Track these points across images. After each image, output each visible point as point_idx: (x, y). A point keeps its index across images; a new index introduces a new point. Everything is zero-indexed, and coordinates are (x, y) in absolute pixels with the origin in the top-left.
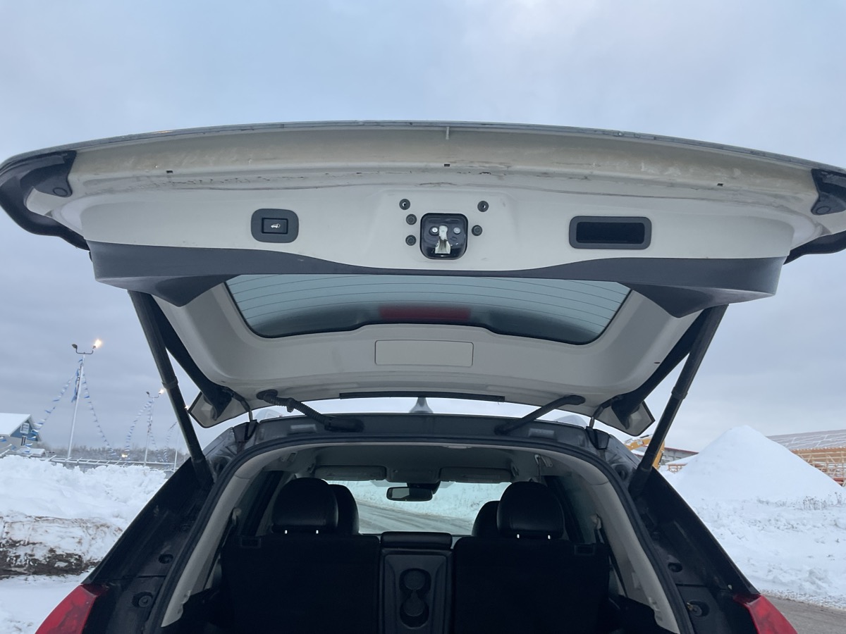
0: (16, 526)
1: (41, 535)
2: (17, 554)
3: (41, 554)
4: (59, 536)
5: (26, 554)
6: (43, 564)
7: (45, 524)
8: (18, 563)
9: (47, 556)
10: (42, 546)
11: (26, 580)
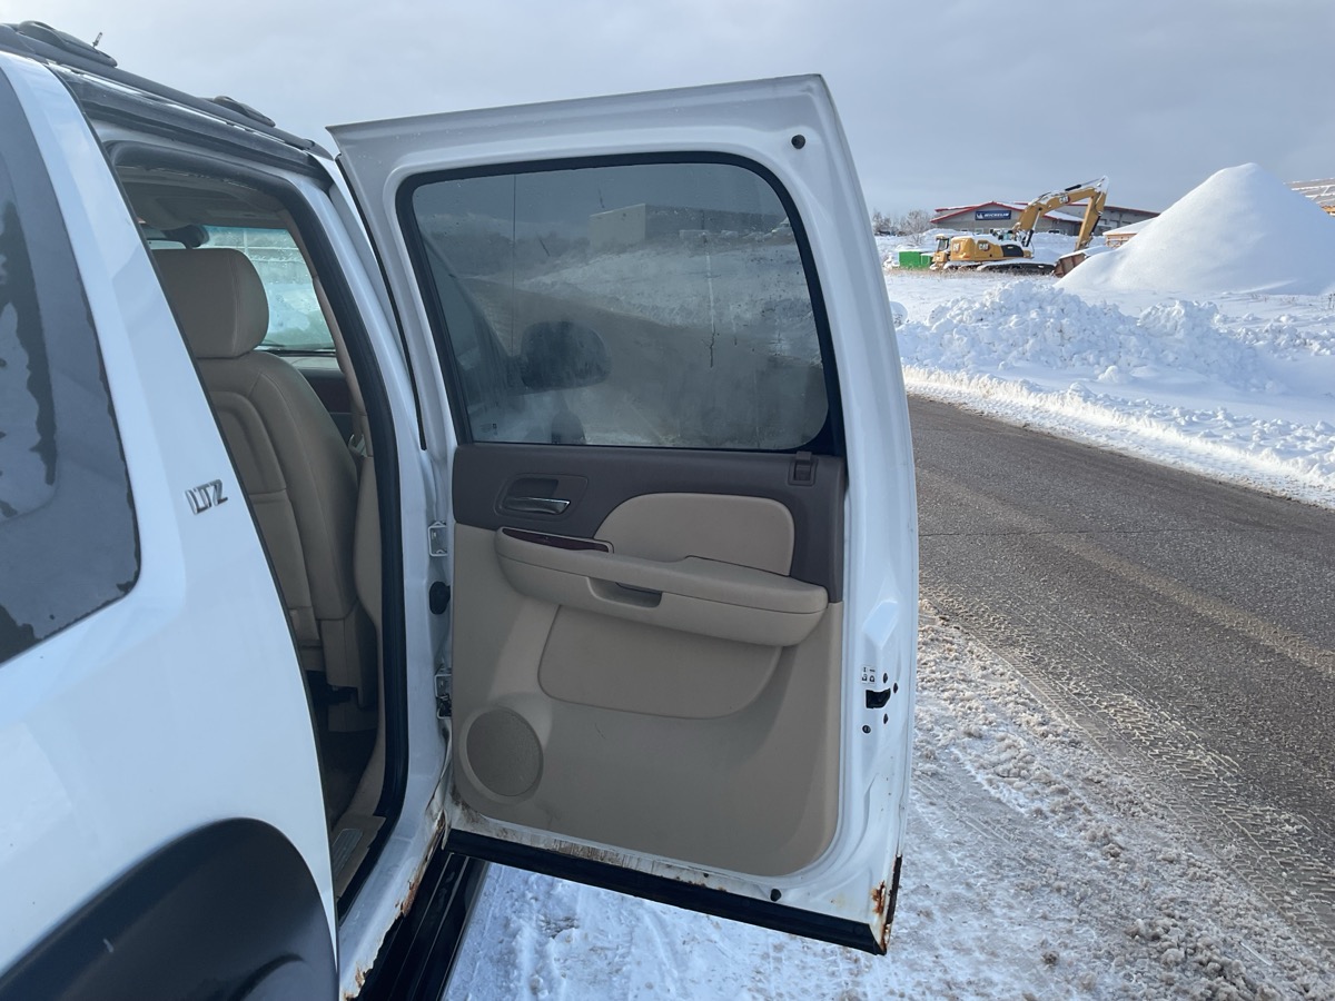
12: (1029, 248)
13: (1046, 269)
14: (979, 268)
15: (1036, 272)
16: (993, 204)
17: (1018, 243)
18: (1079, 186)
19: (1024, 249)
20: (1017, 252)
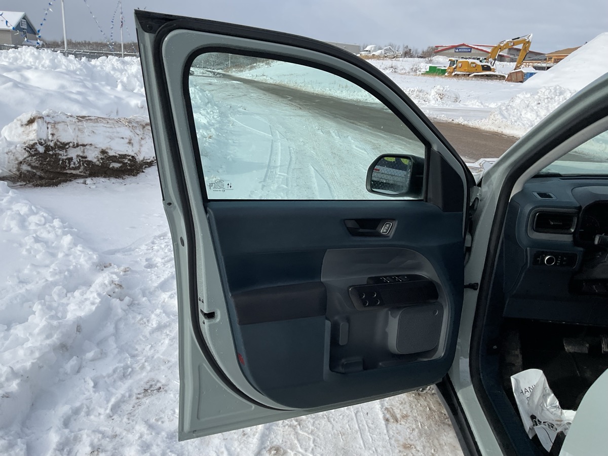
0: (60, 127)
1: (89, 135)
2: (69, 156)
3: (93, 156)
4: (107, 137)
5: (78, 156)
6: (98, 165)
7: (91, 124)
8: (72, 165)
9: (100, 157)
10: (93, 147)
11: (85, 183)
12: (494, 67)
13: (502, 77)
14: (471, 75)
15: (496, 79)
16: (463, 45)
17: (489, 64)
18: (518, 38)
19: (492, 67)
20: (488, 68)
